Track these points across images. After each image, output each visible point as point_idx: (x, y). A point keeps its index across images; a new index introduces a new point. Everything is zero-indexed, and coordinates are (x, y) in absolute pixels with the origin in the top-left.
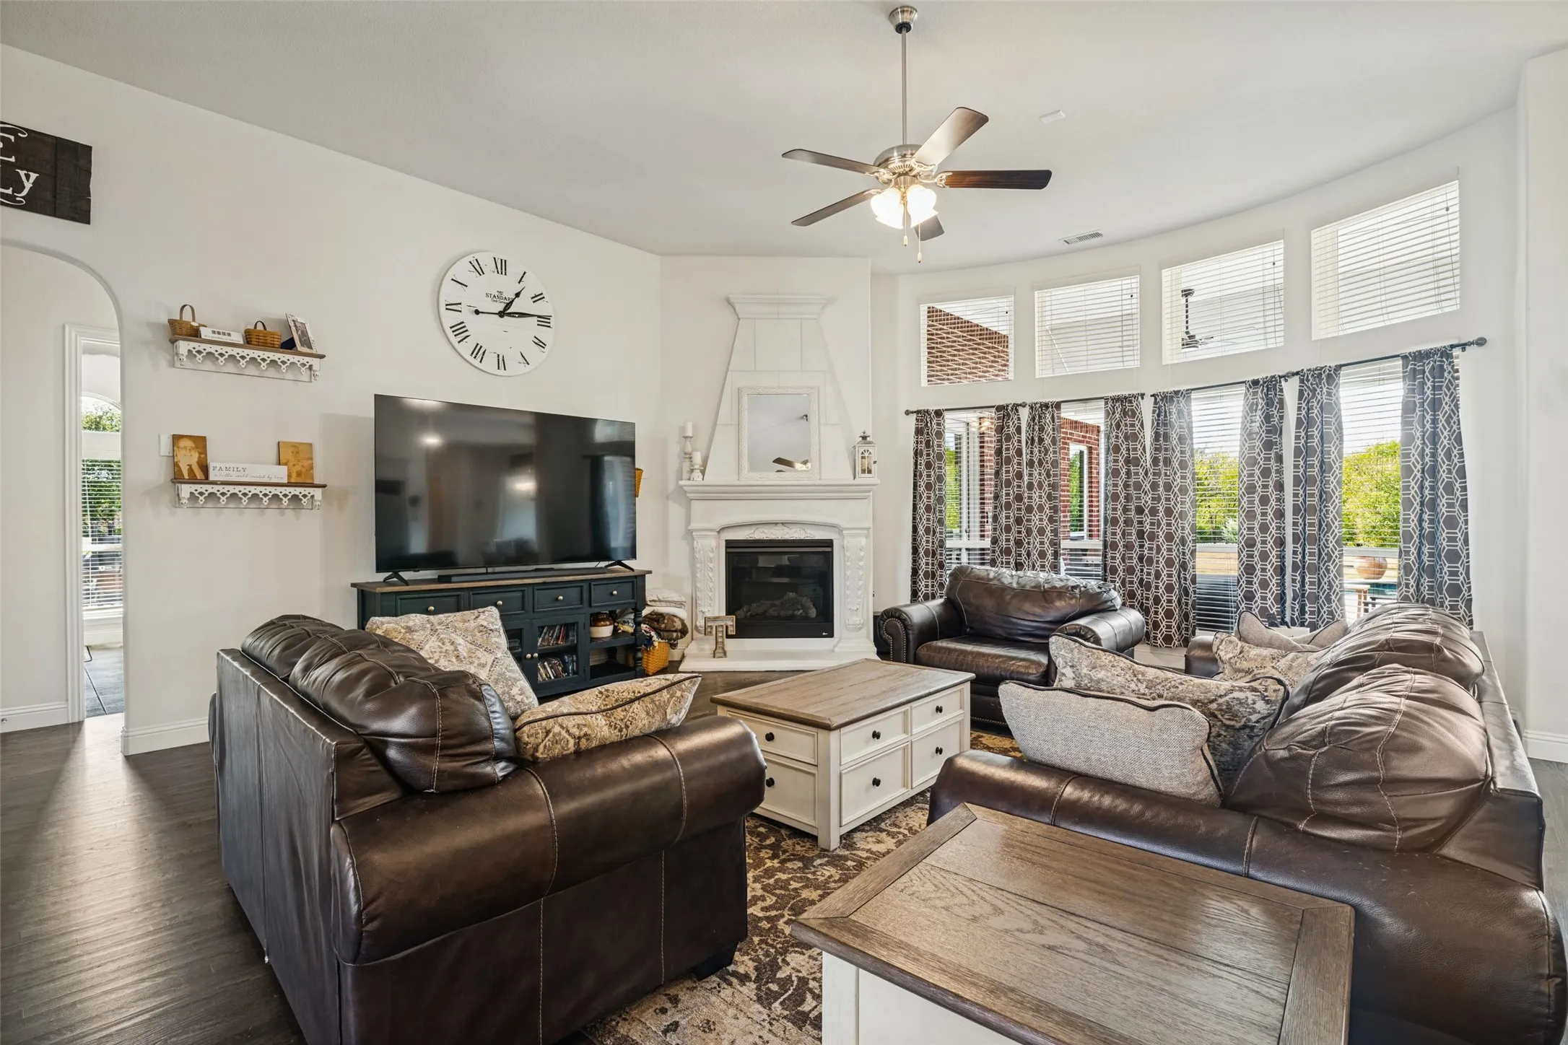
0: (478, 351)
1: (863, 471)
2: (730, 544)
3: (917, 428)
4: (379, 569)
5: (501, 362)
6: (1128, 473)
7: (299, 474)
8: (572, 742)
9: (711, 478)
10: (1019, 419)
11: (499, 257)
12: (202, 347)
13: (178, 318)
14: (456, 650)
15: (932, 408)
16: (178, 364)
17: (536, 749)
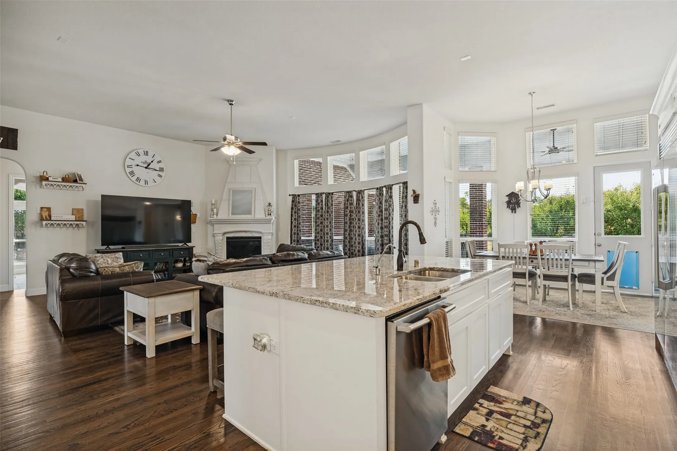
0: (138, 179)
1: (268, 215)
2: (228, 238)
3: (292, 200)
4: (102, 245)
5: (146, 182)
6: (351, 215)
7: (79, 217)
8: (110, 272)
9: (220, 217)
10: (322, 198)
11: (145, 150)
12: (49, 183)
13: (42, 175)
14: (108, 262)
15: (297, 194)
16: (42, 187)
17: (102, 273)
